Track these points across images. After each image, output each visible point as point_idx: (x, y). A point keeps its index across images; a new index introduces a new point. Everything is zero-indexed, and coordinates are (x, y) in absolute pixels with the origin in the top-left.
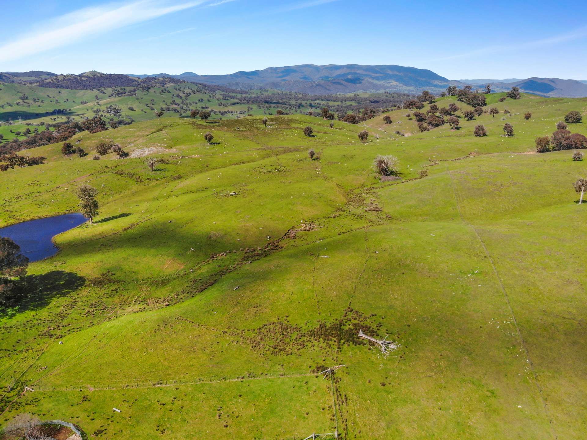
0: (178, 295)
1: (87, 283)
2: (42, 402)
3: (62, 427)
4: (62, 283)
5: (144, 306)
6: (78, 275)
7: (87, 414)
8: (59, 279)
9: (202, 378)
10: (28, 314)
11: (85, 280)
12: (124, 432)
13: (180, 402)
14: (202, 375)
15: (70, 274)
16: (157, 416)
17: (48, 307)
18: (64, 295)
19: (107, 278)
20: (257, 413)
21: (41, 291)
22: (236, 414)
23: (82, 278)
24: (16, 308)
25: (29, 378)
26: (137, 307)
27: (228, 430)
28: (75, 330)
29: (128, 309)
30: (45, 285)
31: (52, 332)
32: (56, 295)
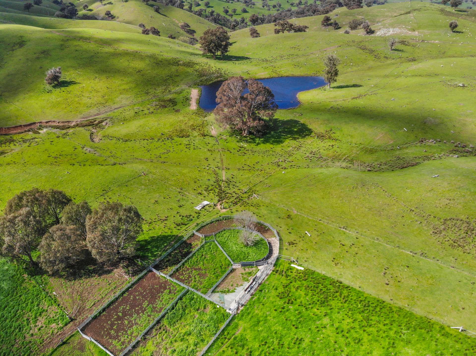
0: (381, 165)
1: (313, 134)
2: (261, 208)
3: (269, 230)
4: (296, 130)
5: (350, 165)
6: (308, 127)
7: (287, 228)
8: (295, 127)
9: (380, 239)
10: (268, 146)
11: (312, 132)
12: (309, 251)
13: (356, 249)
14: (381, 236)
15: (303, 125)
16: (336, 251)
17: (282, 145)
18: (295, 139)
19: (329, 135)
20: (418, 287)
21: (280, 132)
22: (399, 280)
23: (310, 129)
24: (262, 139)
25: (257, 189)
26: (344, 164)
27: (388, 288)
28: (296, 167)
29: (337, 164)
30: (284, 128)
31: (280, 163)
32: (290, 137)
